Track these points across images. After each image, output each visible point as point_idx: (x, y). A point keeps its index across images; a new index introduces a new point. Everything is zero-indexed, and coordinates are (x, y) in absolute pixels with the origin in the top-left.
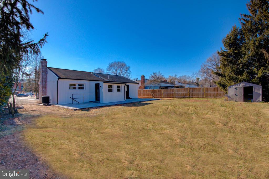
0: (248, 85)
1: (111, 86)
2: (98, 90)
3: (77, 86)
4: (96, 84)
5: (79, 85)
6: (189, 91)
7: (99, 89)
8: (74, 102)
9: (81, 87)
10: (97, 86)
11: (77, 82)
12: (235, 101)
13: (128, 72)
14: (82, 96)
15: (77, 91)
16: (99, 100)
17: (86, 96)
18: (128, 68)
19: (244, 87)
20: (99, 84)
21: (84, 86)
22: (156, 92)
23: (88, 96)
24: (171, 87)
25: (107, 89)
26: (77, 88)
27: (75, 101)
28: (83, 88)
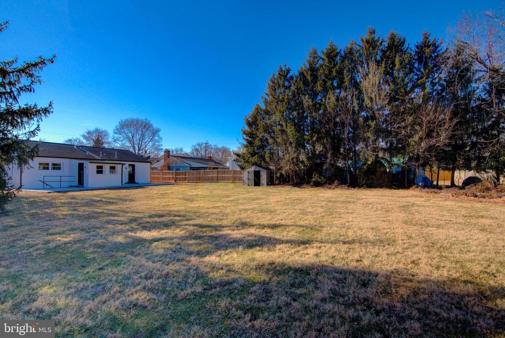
0: (258, 169)
1: (101, 167)
2: (81, 171)
3: (50, 166)
4: (79, 164)
5: (54, 164)
6: (217, 175)
7: (83, 169)
8: (45, 186)
9: (56, 167)
10: (81, 167)
11: (51, 161)
12: (248, 185)
13: (157, 138)
14: (58, 179)
15: (51, 172)
16: (83, 184)
17: (63, 179)
18: (155, 132)
19: (254, 171)
20: (83, 164)
21: (62, 166)
22: (179, 175)
23: (67, 179)
24: (204, 167)
25: (95, 169)
26: (50, 168)
27: (47, 185)
28: (60, 169)
